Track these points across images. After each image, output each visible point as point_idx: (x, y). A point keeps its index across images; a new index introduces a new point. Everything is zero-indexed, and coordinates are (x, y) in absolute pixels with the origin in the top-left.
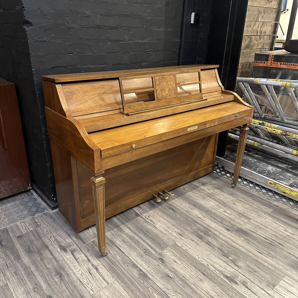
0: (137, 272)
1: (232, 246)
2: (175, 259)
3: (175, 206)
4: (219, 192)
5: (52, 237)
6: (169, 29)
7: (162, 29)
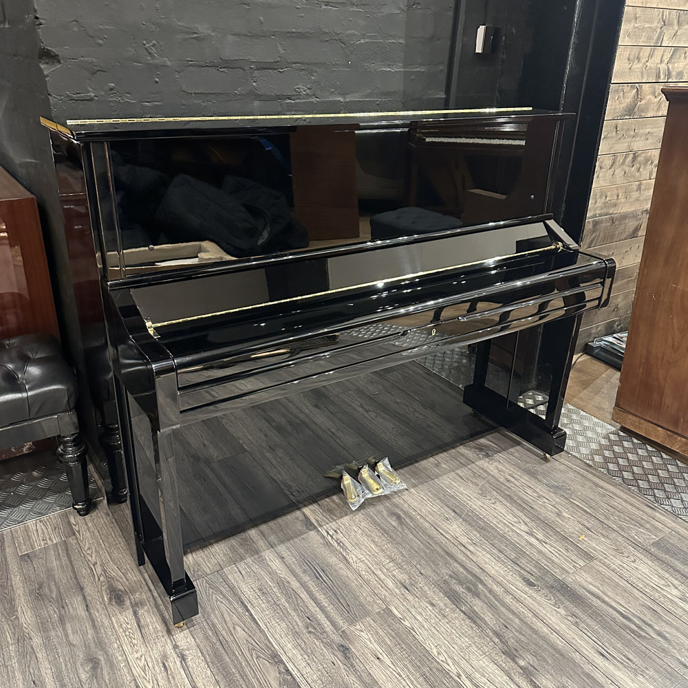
0: (277, 674)
1: (531, 628)
2: (379, 650)
3: (405, 510)
4: (526, 480)
5: (98, 564)
6: (417, 68)
7: (398, 68)
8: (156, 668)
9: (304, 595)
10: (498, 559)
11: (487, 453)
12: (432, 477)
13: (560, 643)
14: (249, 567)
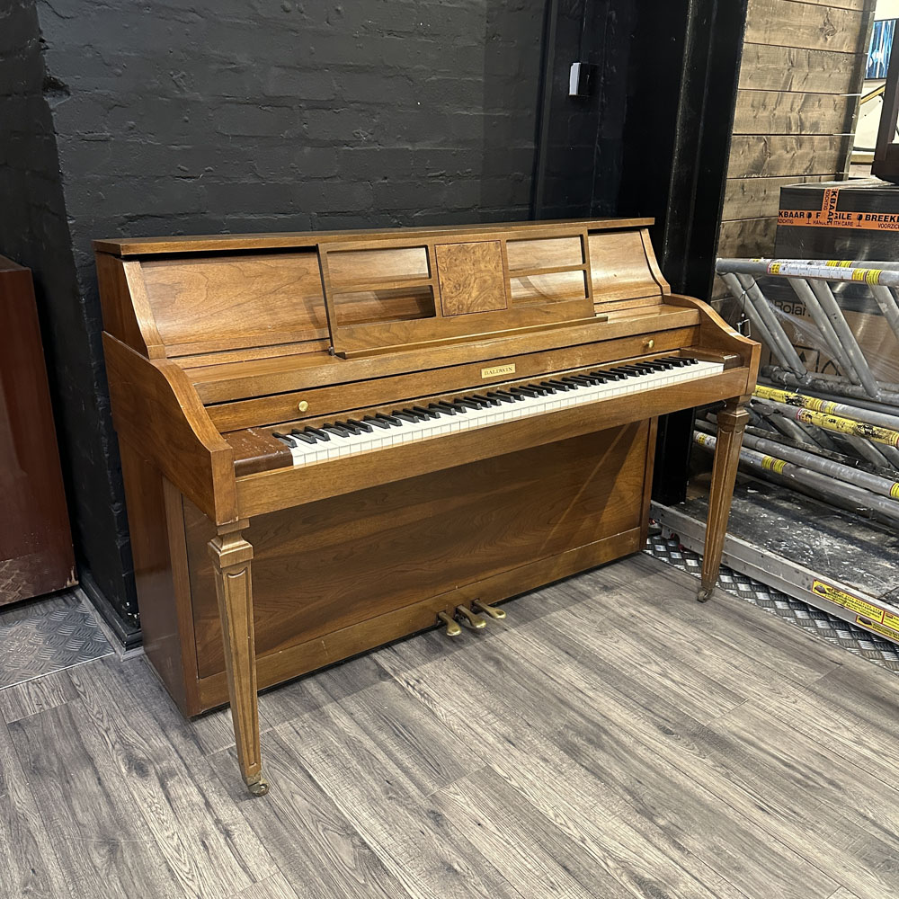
0: (352, 849)
1: (671, 782)
2: (480, 815)
3: (505, 653)
4: (656, 615)
5: (112, 729)
6: (499, 112)
7: (477, 112)
8: (194, 847)
9: (381, 756)
10: (626, 705)
11: (606, 586)
12: (537, 615)
13: (708, 798)
14: (308, 726)
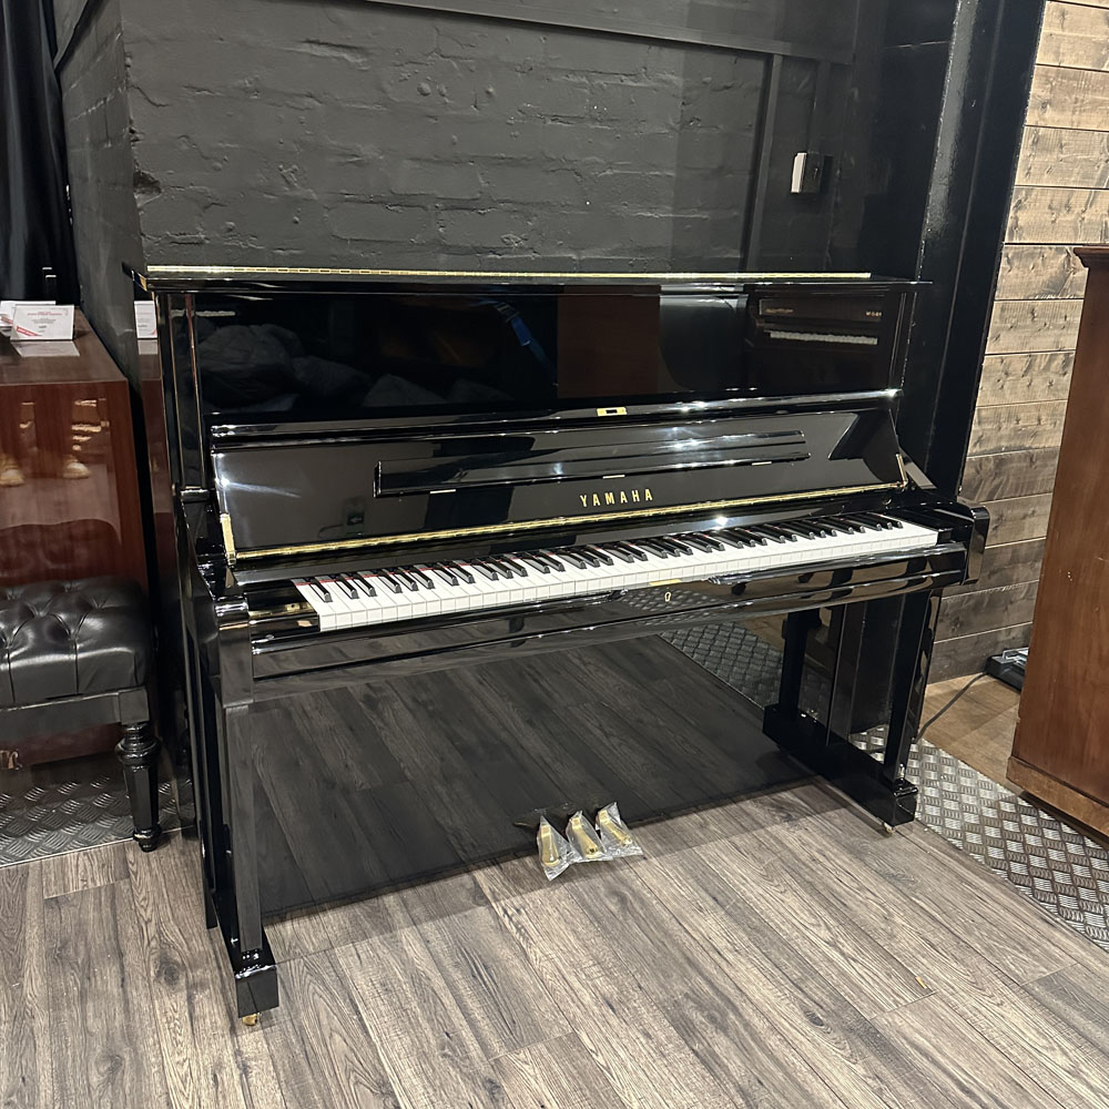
2: (547, 1095)
3: (635, 888)
4: (844, 862)
6: (694, 213)
7: (664, 213)
8: (202, 1081)
9: (448, 1001)
10: (770, 978)
11: (788, 814)
12: (690, 844)
14: (374, 950)
